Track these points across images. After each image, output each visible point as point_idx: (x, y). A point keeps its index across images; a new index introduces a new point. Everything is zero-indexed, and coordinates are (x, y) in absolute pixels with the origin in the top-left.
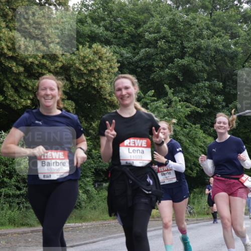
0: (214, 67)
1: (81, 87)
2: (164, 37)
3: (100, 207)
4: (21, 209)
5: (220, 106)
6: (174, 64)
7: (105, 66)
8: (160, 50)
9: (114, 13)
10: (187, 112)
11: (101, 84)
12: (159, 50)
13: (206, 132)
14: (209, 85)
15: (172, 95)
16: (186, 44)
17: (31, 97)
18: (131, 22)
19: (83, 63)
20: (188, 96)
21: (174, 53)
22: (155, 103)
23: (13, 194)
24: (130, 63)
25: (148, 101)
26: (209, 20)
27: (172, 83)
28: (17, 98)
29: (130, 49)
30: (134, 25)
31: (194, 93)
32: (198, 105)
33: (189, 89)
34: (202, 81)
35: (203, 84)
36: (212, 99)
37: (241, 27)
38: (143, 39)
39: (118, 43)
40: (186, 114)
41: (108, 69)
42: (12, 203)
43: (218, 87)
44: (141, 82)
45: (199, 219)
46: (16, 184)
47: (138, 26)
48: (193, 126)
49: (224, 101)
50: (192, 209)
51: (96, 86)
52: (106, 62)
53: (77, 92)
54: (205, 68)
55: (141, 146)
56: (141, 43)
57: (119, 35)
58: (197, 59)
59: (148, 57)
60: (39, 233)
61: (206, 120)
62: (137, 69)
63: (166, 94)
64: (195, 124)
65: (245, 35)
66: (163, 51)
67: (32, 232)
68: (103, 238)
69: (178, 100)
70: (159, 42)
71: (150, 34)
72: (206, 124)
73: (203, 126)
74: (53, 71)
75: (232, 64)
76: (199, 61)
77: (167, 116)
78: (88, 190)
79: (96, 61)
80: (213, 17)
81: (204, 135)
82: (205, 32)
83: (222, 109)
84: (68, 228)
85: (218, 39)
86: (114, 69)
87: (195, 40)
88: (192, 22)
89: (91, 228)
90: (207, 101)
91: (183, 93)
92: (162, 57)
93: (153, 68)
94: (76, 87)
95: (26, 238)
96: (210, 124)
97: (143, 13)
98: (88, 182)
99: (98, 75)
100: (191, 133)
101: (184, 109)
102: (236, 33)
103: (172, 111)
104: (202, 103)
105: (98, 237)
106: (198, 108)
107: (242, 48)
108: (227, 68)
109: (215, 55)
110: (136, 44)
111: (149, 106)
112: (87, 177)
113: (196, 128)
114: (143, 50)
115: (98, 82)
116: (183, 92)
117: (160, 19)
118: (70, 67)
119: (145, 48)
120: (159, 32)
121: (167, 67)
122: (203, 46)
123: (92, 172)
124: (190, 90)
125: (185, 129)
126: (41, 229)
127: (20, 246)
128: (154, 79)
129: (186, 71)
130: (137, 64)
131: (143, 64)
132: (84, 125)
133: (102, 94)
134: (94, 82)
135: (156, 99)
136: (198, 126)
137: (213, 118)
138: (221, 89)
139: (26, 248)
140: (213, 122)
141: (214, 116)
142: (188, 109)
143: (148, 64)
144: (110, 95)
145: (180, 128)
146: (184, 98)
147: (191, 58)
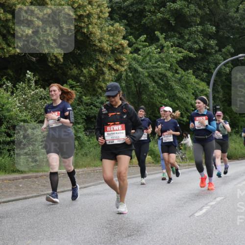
0: (207, 10)
3: (91, 154)
4: (12, 155)
5: (213, 51)
6: (166, 8)
7: (95, 11)
10: (179, 57)
11: (91, 29)
13: (199, 77)
14: (202, 30)
15: (163, 40)
20: (181, 41)
22: (147, 48)
23: (3, 140)
24: (120, 8)
25: (140, 47)
27: (164, 28)
28: (5, 46)
31: (186, 37)
32: (190, 50)
33: (182, 33)
34: (195, 25)
35: (195, 29)
36: (205, 44)
40: (178, 60)
41: (98, 14)
42: (3, 150)
43: (211, 31)
44: (132, 28)
45: (190, 164)
46: (7, 130)
49: (217, 45)
50: (184, 154)
51: (86, 32)
52: (96, 7)
54: (197, 12)
58: (190, 3)
60: (30, 179)
61: (198, 65)
62: (129, 14)
63: (158, 40)
64: (187, 70)
67: (23, 178)
68: (94, 183)
69: (170, 45)
72: (199, 69)
73: (196, 71)
75: (226, 6)
76: (192, 5)
77: (159, 61)
78: (79, 136)
79: (85, 6)
81: (196, 80)
83: (215, 54)
86: (105, 14)
89: (82, 174)
90: (200, 46)
91: (176, 38)
92: (154, 1)
93: (144, 13)
95: (17, 184)
96: (203, 69)
98: (79, 128)
99: (88, 21)
100: (183, 79)
101: (175, 54)
103: (164, 57)
104: (194, 48)
105: (90, 183)
106: (191, 53)
108: (221, 12)
111: (139, 52)
112: (79, 124)
113: (188, 73)
115: (88, 28)
116: (173, 36)
121: (159, 11)
123: (83, 119)
124: (183, 35)
125: (177, 75)
126: (32, 175)
127: (11, 191)
128: (146, 24)
129: (178, 15)
130: (128, 9)
131: (134, 8)
132: (75, 71)
133: (92, 40)
134: (84, 27)
135: (147, 44)
136: (191, 71)
137: (205, 63)
138: (214, 33)
139: (17, 193)
140: (206, 66)
141: (207, 61)
142: (180, 54)
143: (139, 8)
144: (100, 41)
145: (171, 73)
146: (176, 43)
147: (183, 2)
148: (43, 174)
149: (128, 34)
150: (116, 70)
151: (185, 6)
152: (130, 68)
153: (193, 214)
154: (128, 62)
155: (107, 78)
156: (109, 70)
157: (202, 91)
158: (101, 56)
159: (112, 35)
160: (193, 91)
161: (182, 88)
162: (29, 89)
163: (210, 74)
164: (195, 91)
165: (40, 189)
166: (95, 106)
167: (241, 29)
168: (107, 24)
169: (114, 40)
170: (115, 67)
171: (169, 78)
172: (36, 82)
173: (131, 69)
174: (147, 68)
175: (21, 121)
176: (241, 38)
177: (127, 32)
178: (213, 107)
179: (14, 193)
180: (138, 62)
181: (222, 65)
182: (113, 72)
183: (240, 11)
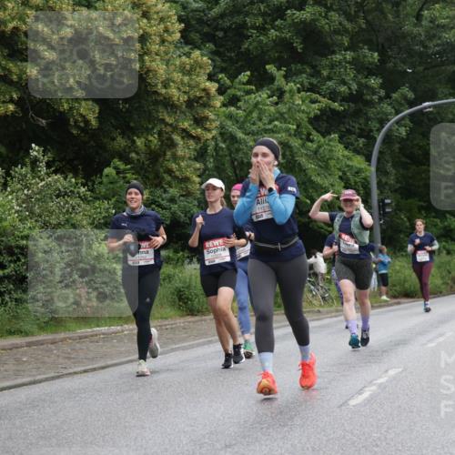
0: (362, 22)
4: (7, 303)
5: (375, 98)
6: (285, 20)
7: (155, 29)
10: (313, 110)
11: (148, 64)
13: (351, 147)
14: (353, 58)
15: (283, 79)
17: (15, 96)
20: (314, 81)
22: (253, 96)
24: (200, 21)
25: (239, 93)
27: (283, 57)
31: (325, 73)
32: (333, 96)
33: (317, 66)
34: (340, 50)
35: (341, 57)
36: (360, 84)
40: (312, 115)
41: (160, 36)
43: (371, 60)
44: (225, 58)
45: (339, 308)
49: (382, 86)
50: (327, 291)
52: (157, 22)
54: (344, 27)
58: (329, 9)
59: (236, 9)
60: (42, 347)
61: (349, 124)
62: (217, 33)
63: (272, 79)
64: (329, 134)
67: (29, 345)
69: (295, 88)
72: (349, 132)
73: (344, 136)
75: (397, 15)
76: (333, 13)
77: (277, 119)
81: (346, 153)
83: (379, 103)
84: (96, 335)
86: (173, 35)
90: (350, 89)
91: (304, 75)
92: (262, 8)
93: (245, 32)
95: (18, 356)
96: (357, 131)
99: (142, 48)
100: (321, 150)
101: (304, 105)
103: (284, 111)
104: (340, 92)
106: (334, 101)
108: (388, 24)
111: (239, 104)
113: (330, 140)
115: (143, 61)
116: (304, 73)
121: (273, 26)
124: (318, 69)
125: (310, 144)
126: (45, 338)
127: (6, 371)
128: (249, 51)
129: (309, 33)
130: (215, 23)
131: (227, 23)
132: (121, 142)
133: (150, 84)
135: (254, 88)
136: (335, 136)
137: (362, 121)
138: (377, 66)
139: (17, 374)
140: (363, 127)
141: (364, 116)
142: (316, 106)
143: (236, 23)
144: (166, 86)
145: (300, 141)
146: (306, 84)
147: (317, 8)
148: (66, 336)
149: (217, 70)
150: (197, 139)
151: (320, 15)
152: (221, 134)
153: (346, 402)
154: (219, 123)
155: (180, 153)
156: (183, 138)
157: (358, 172)
158: (168, 113)
159: (189, 73)
160: (340, 174)
161: (321, 167)
162: (34, 178)
163: (371, 140)
164: (344, 173)
165: (61, 364)
166: (159, 205)
168: (178, 53)
169: (193, 83)
170: (193, 132)
171: (296, 151)
172: (48, 165)
173: (225, 135)
174: (253, 133)
175: (22, 238)
177: (214, 67)
178: (379, 201)
179: (11, 373)
180: (237, 122)
181: (393, 124)
182: (191, 142)
183: (423, 23)
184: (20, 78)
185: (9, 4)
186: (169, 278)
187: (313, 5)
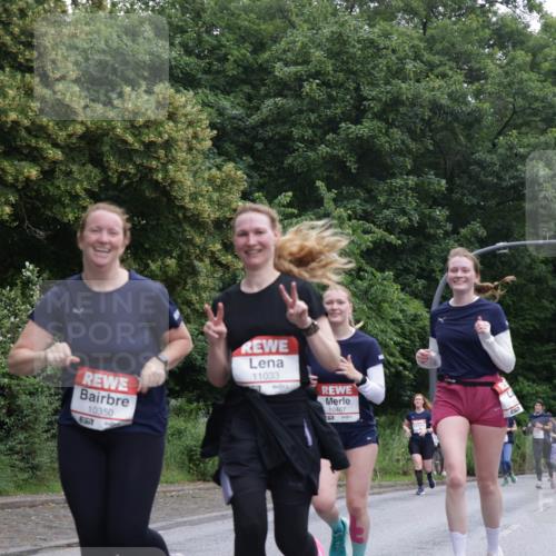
0: (428, 142)
1: (125, 182)
2: (317, 75)
5: (440, 231)
6: (338, 134)
7: (181, 133)
8: (309, 103)
9: (206, 17)
10: (366, 242)
11: (172, 174)
12: (305, 102)
13: (407, 289)
14: (416, 184)
15: (332, 203)
16: (366, 91)
17: (12, 198)
18: (243, 37)
19: (133, 126)
20: (369, 208)
21: (339, 111)
22: (294, 220)
24: (239, 131)
26: (421, 40)
27: (332, 178)
29: (241, 98)
30: (251, 43)
31: (382, 200)
32: (390, 227)
33: (372, 191)
34: (401, 174)
35: (402, 182)
36: (422, 215)
37: (491, 56)
38: (271, 76)
39: (214, 83)
40: (363, 247)
41: (188, 142)
43: (437, 188)
44: (263, 173)
45: (383, 483)
47: (260, 46)
48: (379, 274)
49: (449, 219)
51: (160, 180)
52: (185, 126)
53: (116, 193)
54: (407, 147)
55: (278, 353)
56: (264, 85)
57: (216, 66)
58: (391, 125)
59: (281, 117)
61: (407, 261)
62: (256, 144)
63: (319, 202)
64: (382, 270)
65: (498, 75)
66: (314, 106)
69: (345, 215)
70: (305, 84)
71: (286, 65)
72: (407, 271)
73: (401, 275)
74: (62, 144)
75: (469, 138)
76: (395, 130)
79: (161, 124)
80: (429, 32)
81: (402, 296)
82: (410, 66)
83: (445, 238)
85: (438, 83)
86: (203, 143)
87: (387, 83)
88: (382, 43)
90: (410, 220)
91: (358, 201)
92: (312, 118)
93: (291, 143)
94: (115, 181)
96: (416, 270)
97: (272, 17)
99: (166, 156)
100: (373, 290)
101: (355, 236)
102: (480, 69)
104: (399, 223)
106: (391, 234)
107: (492, 103)
108: (459, 148)
109: (430, 118)
110: (254, 87)
113: (384, 279)
114: (269, 102)
115: (167, 171)
116: (357, 198)
117: (309, 34)
118: (103, 135)
119: (275, 96)
120: (306, 62)
121: (323, 141)
122: (404, 97)
124: (374, 194)
125: (359, 282)
126: (23, 499)
128: (293, 167)
129: (365, 150)
130: (254, 133)
131: (268, 133)
132: (132, 265)
133: (175, 198)
134: (157, 170)
135: (296, 211)
136: (389, 274)
137: (423, 259)
138: (443, 194)
140: (424, 266)
141: (426, 253)
142: (368, 237)
143: (279, 133)
144: (194, 199)
146: (359, 212)
147: (377, 123)
148: (49, 498)
149: (252, 189)
150: (226, 267)
151: (381, 131)
156: (211, 264)
157: (416, 318)
159: (218, 189)
161: (370, 308)
162: (24, 303)
163: (433, 282)
167: (503, 189)
168: (208, 164)
169: (223, 201)
170: (222, 259)
175: (4, 375)
176: (501, 207)
177: (251, 185)
183: (501, 151)
184: (16, 180)
185: (10, 92)
186: (179, 433)
187: (372, 119)
